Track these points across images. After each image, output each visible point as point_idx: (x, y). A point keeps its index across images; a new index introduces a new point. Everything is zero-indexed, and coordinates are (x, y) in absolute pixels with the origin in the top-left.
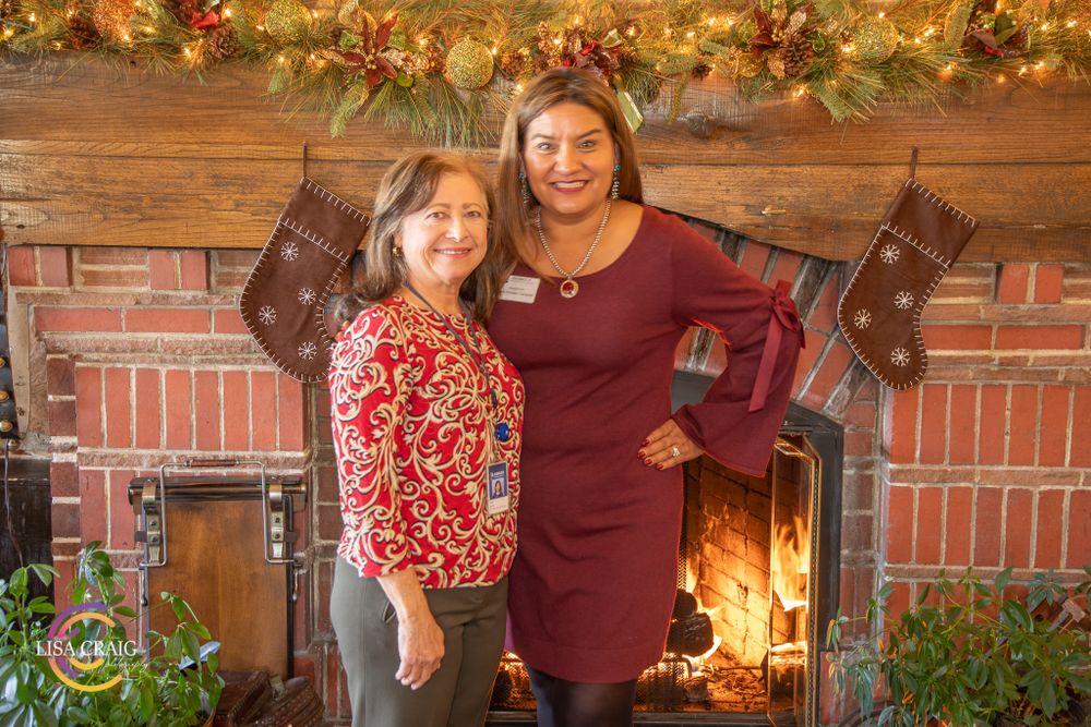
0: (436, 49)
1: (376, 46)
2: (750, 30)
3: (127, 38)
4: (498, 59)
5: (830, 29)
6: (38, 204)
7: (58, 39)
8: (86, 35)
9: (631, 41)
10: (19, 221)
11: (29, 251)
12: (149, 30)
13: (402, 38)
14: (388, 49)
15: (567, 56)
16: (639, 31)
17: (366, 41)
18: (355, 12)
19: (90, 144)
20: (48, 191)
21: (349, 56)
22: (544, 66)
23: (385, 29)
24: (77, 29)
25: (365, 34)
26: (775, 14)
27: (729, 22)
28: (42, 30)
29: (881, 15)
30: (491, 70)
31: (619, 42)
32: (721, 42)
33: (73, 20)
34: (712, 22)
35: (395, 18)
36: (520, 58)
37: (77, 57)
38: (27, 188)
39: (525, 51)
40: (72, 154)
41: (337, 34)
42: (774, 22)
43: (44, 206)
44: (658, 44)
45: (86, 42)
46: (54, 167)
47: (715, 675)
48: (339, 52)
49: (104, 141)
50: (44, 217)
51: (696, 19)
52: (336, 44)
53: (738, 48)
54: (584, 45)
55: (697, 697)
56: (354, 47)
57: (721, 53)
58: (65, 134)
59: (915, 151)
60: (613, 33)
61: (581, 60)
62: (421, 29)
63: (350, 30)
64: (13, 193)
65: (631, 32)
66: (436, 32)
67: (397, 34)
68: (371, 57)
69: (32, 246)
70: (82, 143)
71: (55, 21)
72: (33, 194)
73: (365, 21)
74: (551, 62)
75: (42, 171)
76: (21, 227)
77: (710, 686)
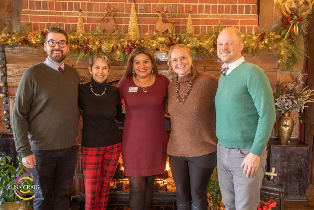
0: (100, 44)
1: (87, 44)
2: (168, 41)
3: (34, 42)
4: (113, 47)
5: (185, 41)
6: (15, 78)
7: (20, 43)
8: (26, 42)
9: (142, 43)
10: (11, 81)
11: (13, 88)
12: (39, 40)
13: (92, 42)
14: (89, 44)
15: (128, 46)
16: (144, 41)
17: (84, 43)
18: (82, 36)
19: (27, 65)
20: (17, 75)
21: (81, 46)
22: (123, 48)
23: (88, 40)
24: (24, 40)
25: (84, 41)
26: (173, 38)
27: (164, 39)
28: (16, 41)
29: (196, 38)
30: (111, 49)
31: (139, 43)
32: (162, 44)
33: (24, 39)
34: (160, 39)
35: (91, 38)
36: (117, 46)
37: (23, 46)
38: (13, 74)
39: (119, 45)
40: (22, 67)
41: (78, 41)
42: (173, 39)
43: (16, 78)
44: (148, 44)
45: (26, 43)
46: (19, 70)
47: (169, 184)
48: (79, 45)
49: (29, 64)
50: (16, 81)
51: (157, 38)
52: (78, 43)
53: (166, 44)
54: (131, 44)
55: (164, 189)
56: (82, 44)
57: (161, 46)
58: (21, 63)
59: (205, 68)
60: (137, 41)
61: (130, 47)
62: (96, 40)
63: (81, 40)
64: (10, 76)
65: (142, 41)
66: (100, 41)
67: (91, 41)
68: (85, 46)
69: (14, 87)
70: (24, 65)
71: (19, 39)
72: (14, 76)
73: (84, 38)
74: (124, 47)
75: (16, 71)
76: (11, 83)
77: (168, 186)
